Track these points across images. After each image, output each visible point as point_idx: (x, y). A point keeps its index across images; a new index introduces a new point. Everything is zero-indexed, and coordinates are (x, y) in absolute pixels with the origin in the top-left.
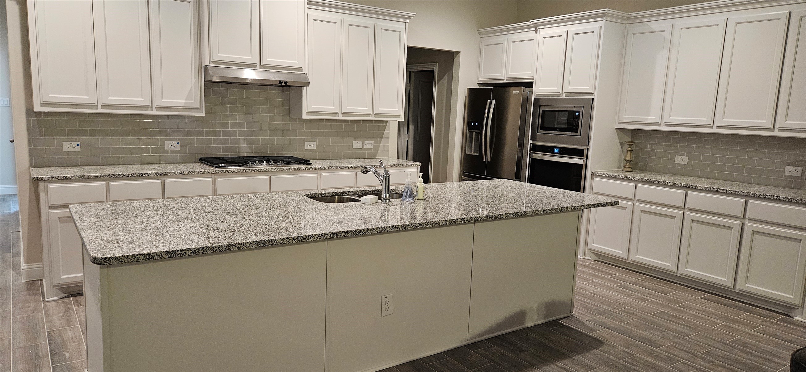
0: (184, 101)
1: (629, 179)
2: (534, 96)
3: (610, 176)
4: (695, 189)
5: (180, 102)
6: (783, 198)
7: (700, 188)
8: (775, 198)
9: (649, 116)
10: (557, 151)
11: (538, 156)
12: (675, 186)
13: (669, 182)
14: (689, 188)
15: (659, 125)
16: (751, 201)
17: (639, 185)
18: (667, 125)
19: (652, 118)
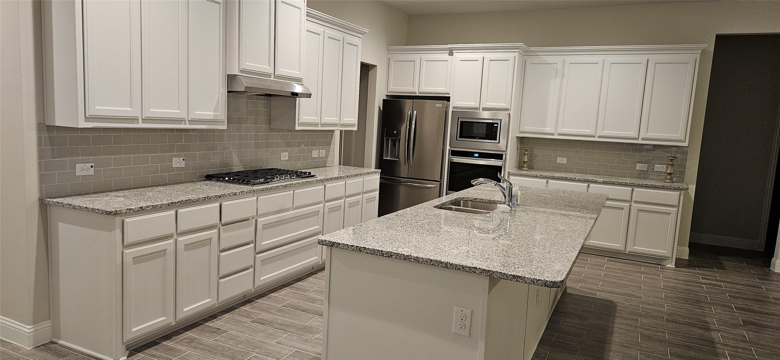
0: (213, 113)
1: (542, 176)
2: (451, 110)
3: (525, 175)
4: (596, 182)
5: (208, 114)
6: (658, 186)
7: (599, 181)
8: (653, 186)
9: (546, 128)
10: (477, 155)
11: (457, 159)
12: (579, 181)
13: (575, 178)
14: (591, 181)
15: (553, 134)
16: (636, 189)
17: (550, 181)
18: (559, 134)
19: (548, 130)
